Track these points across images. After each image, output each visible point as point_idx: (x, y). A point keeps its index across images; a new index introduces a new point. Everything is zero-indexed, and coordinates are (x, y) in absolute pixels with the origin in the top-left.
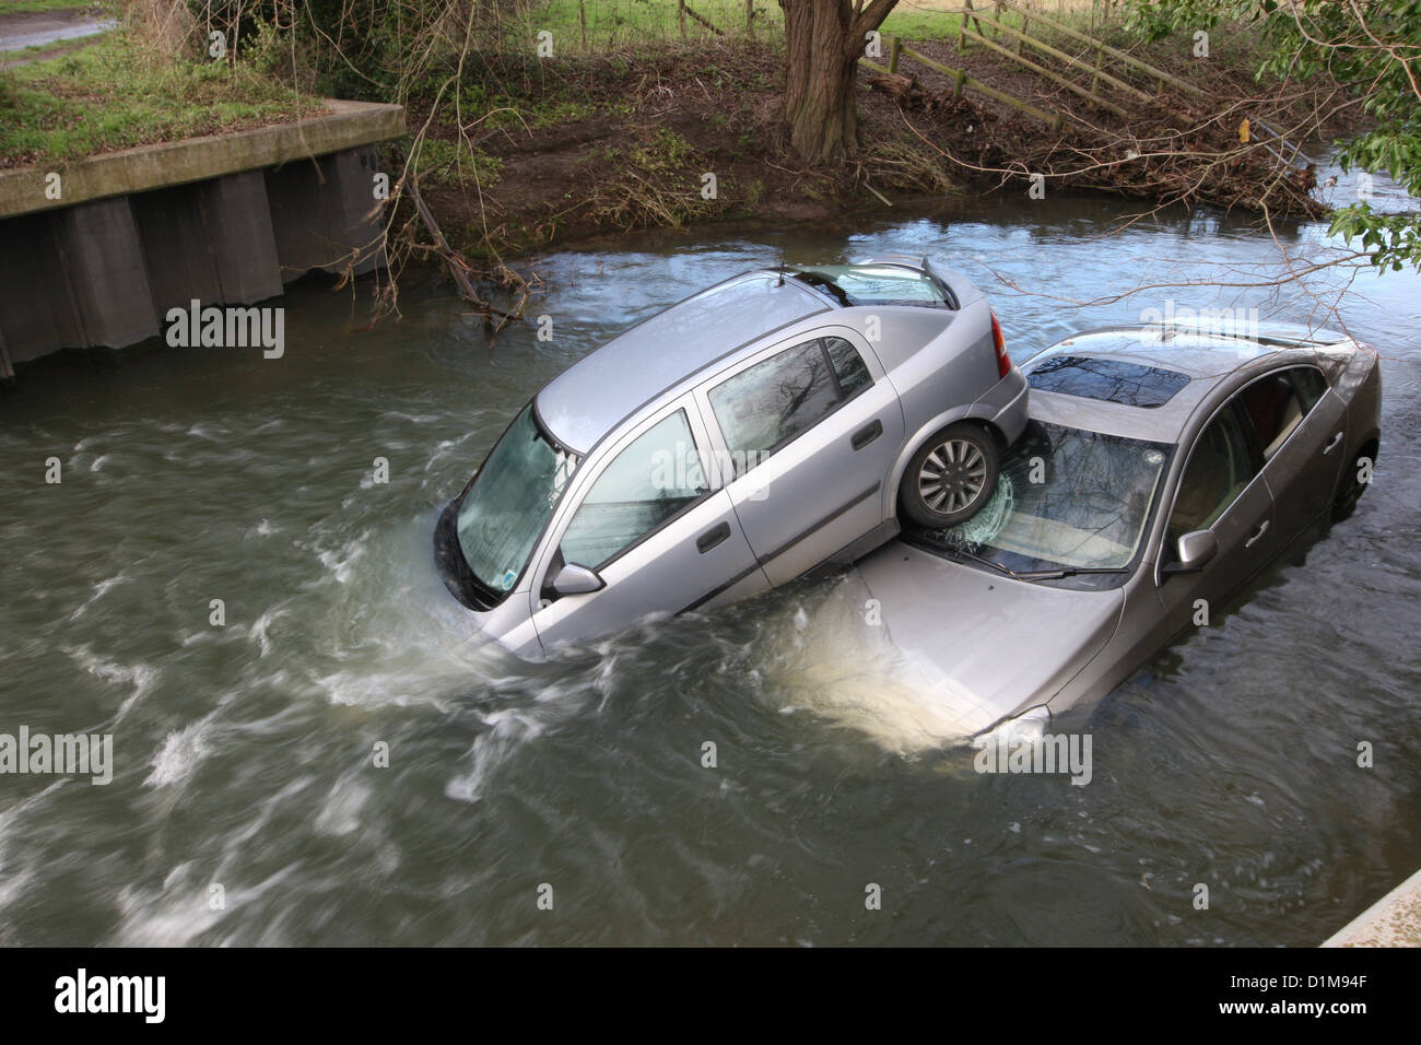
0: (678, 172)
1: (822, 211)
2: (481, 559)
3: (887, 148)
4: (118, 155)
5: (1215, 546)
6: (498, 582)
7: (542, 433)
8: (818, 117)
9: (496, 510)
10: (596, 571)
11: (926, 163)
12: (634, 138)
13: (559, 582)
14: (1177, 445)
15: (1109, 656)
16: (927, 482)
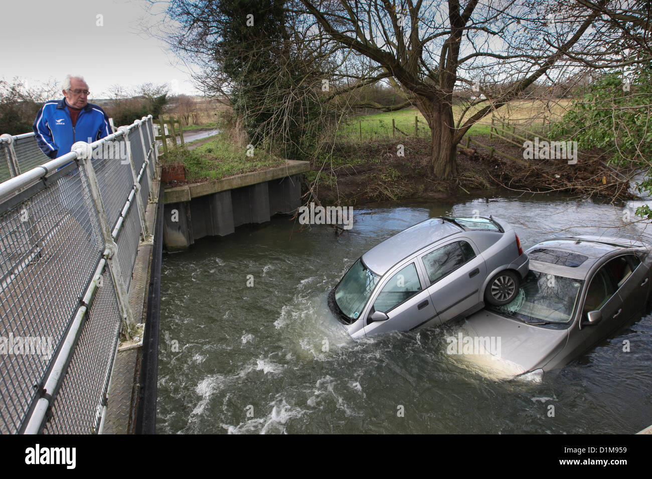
0: (395, 182)
1: (445, 196)
2: (346, 309)
3: (467, 174)
4: (229, 178)
5: (602, 317)
6: (352, 316)
7: (365, 268)
8: (443, 163)
9: (350, 293)
10: (386, 313)
11: (481, 179)
12: (380, 171)
13: (373, 316)
14: (584, 281)
15: (564, 353)
16: (494, 290)
